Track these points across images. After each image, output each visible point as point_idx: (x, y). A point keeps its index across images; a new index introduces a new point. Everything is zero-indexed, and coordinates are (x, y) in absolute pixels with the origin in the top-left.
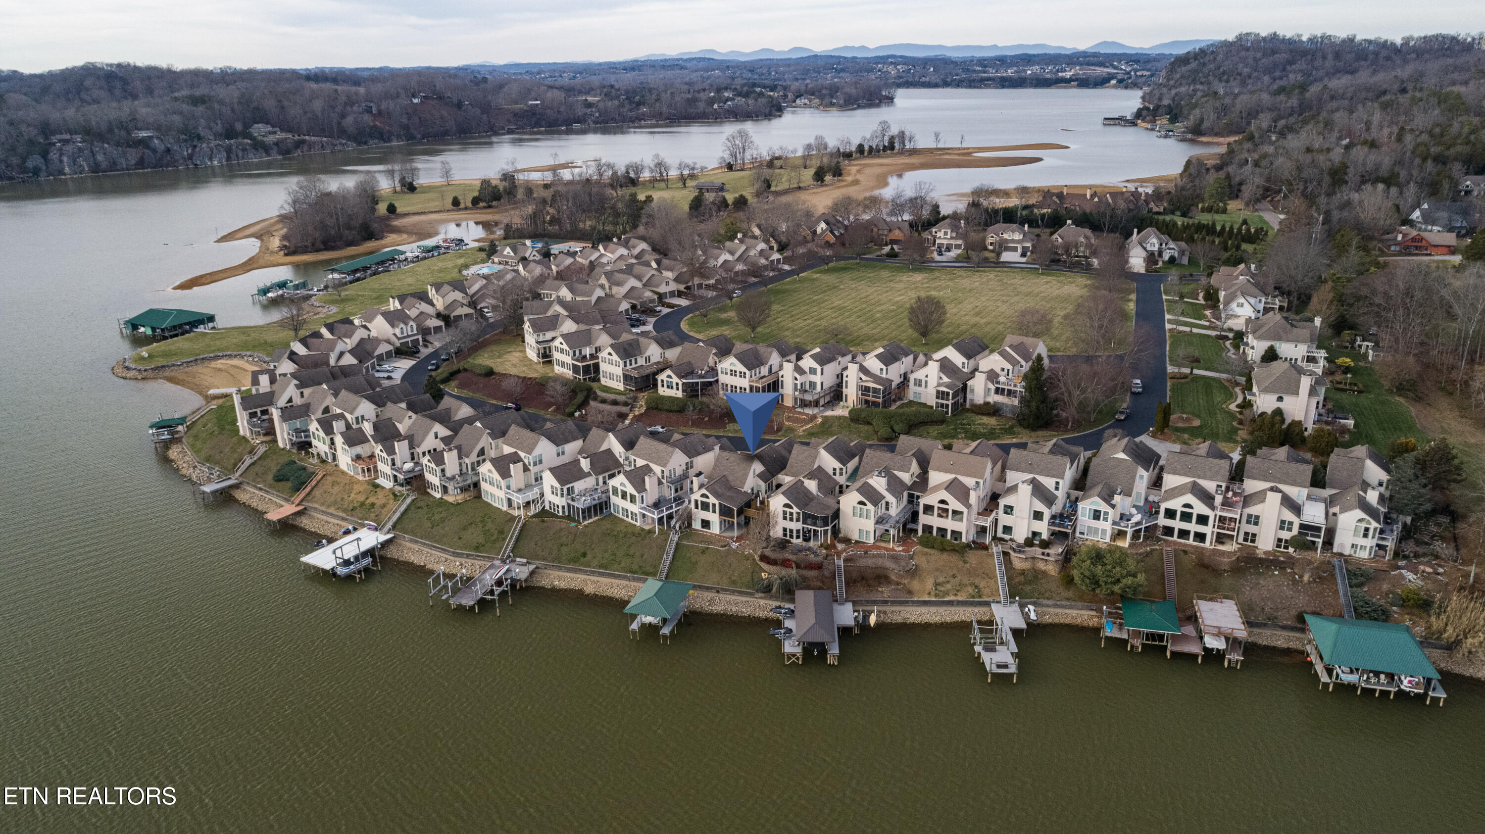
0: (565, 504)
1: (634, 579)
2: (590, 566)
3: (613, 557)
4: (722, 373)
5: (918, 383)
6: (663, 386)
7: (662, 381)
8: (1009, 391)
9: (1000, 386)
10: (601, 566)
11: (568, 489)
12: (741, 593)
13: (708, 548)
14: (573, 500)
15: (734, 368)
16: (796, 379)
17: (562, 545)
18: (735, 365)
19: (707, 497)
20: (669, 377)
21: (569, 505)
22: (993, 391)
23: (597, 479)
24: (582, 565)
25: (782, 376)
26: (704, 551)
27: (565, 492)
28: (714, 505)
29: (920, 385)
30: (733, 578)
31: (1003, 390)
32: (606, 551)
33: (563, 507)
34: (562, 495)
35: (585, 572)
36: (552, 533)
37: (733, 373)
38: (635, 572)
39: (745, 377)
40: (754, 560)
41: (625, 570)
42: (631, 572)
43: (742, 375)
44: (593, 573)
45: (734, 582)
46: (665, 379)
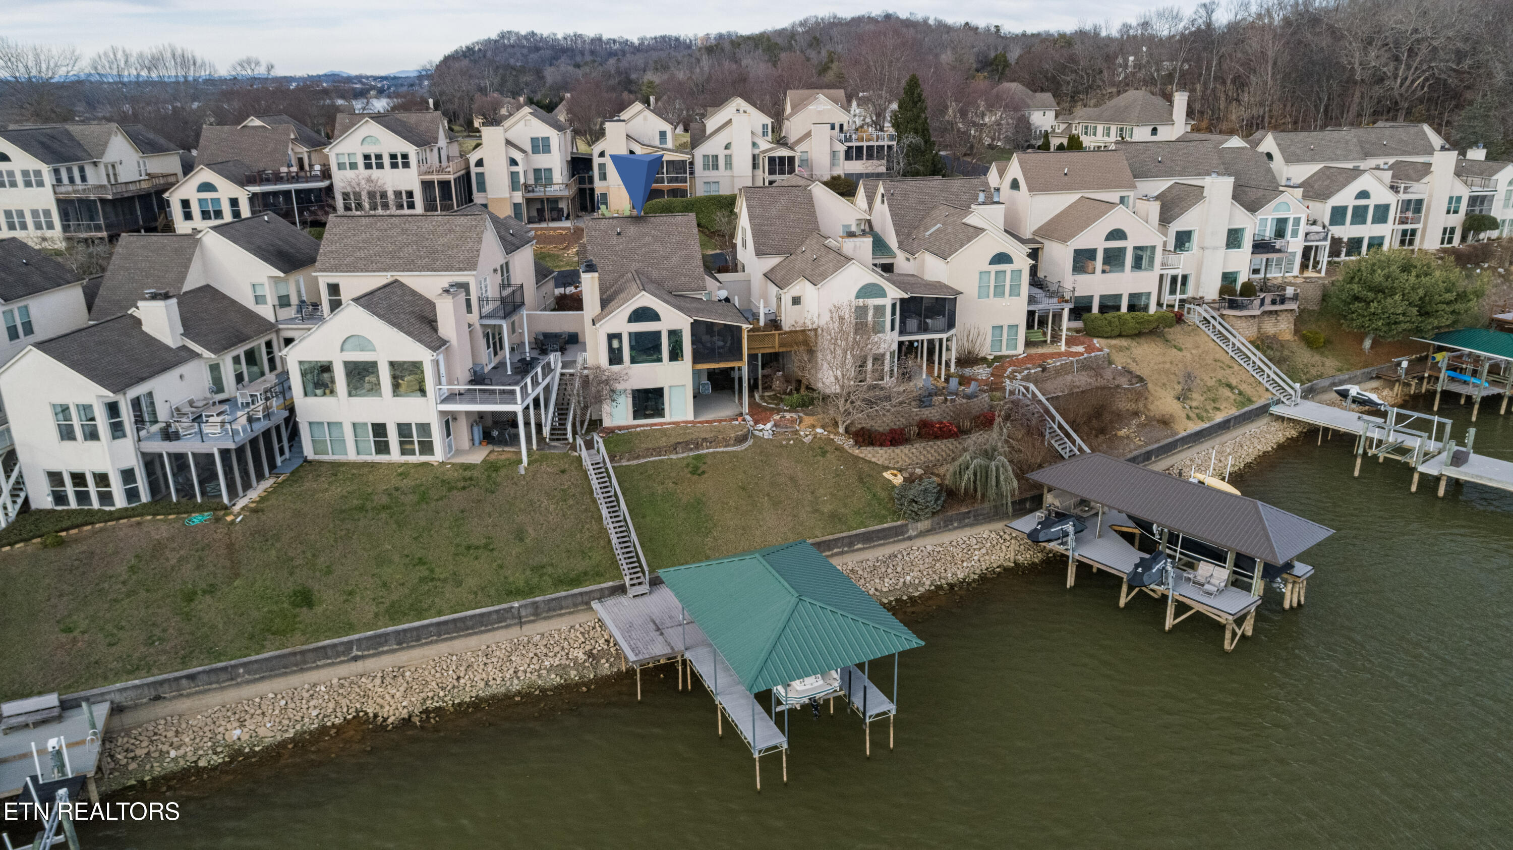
0: (132, 461)
1: (538, 613)
2: (351, 628)
3: (423, 572)
4: (341, 166)
5: (712, 162)
6: (188, 216)
7: (185, 204)
8: (870, 148)
9: (854, 144)
10: (394, 613)
11: (136, 403)
12: (869, 539)
13: (698, 458)
14: (168, 435)
15: (372, 150)
16: (513, 162)
17: (190, 597)
18: (376, 141)
19: (655, 317)
20: (207, 187)
21: (151, 462)
22: (842, 155)
23: (215, 369)
24: (317, 633)
25: (480, 163)
26: (696, 468)
27: (127, 415)
28: (675, 335)
29: (716, 167)
30: (827, 508)
31: (859, 149)
32: (382, 560)
33: (128, 475)
34: (117, 430)
35: (343, 653)
36: (122, 570)
37: (371, 161)
38: (530, 591)
39: (406, 165)
40: (839, 449)
41: (481, 594)
42: (513, 593)
43: (399, 161)
44: (376, 645)
45: (834, 517)
46: (194, 198)
